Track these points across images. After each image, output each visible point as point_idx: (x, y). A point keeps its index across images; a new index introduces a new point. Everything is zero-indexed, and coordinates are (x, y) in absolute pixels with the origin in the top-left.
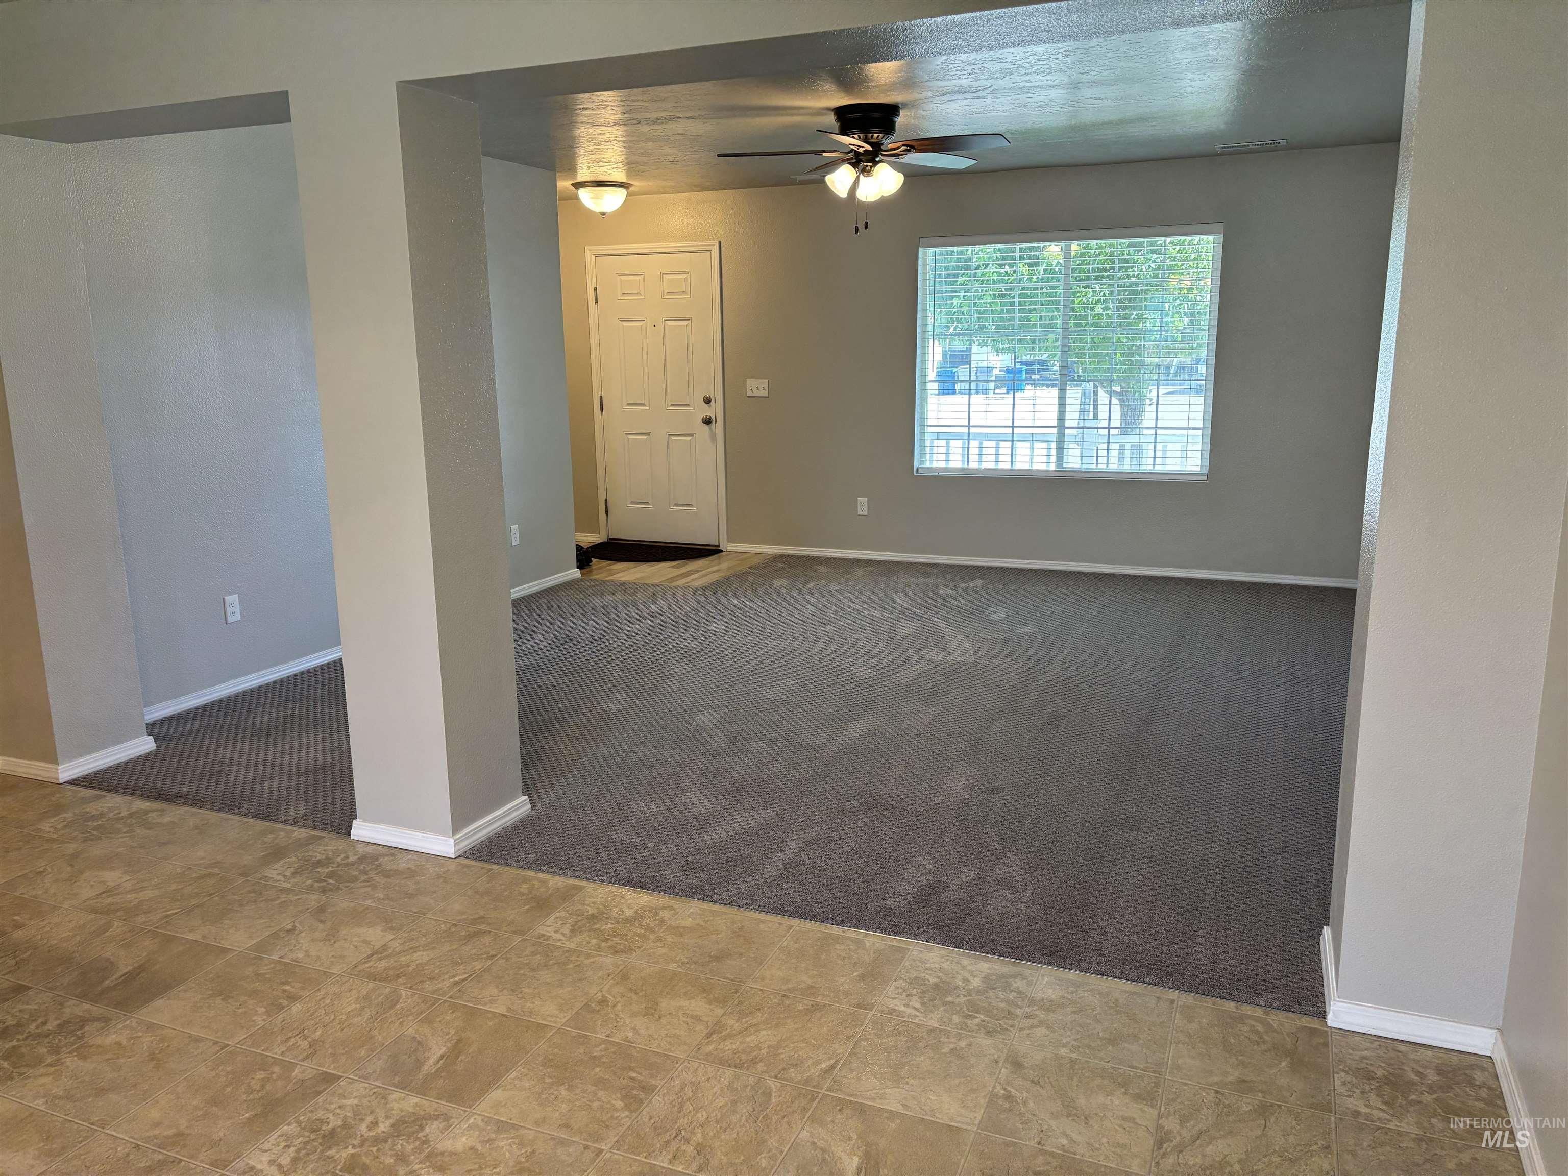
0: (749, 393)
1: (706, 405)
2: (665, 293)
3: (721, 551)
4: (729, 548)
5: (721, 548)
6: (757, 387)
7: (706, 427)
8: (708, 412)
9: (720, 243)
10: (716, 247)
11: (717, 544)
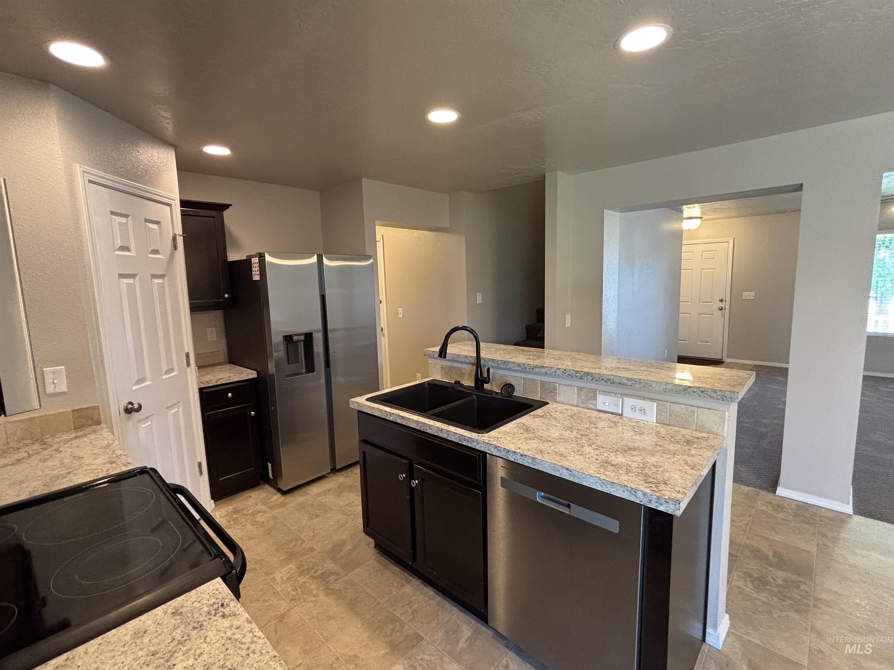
0: (744, 298)
1: (721, 303)
2: (704, 258)
3: (724, 362)
4: (728, 361)
5: (723, 360)
6: (749, 295)
7: (720, 311)
8: (722, 305)
9: (734, 238)
10: (732, 241)
11: (721, 358)
